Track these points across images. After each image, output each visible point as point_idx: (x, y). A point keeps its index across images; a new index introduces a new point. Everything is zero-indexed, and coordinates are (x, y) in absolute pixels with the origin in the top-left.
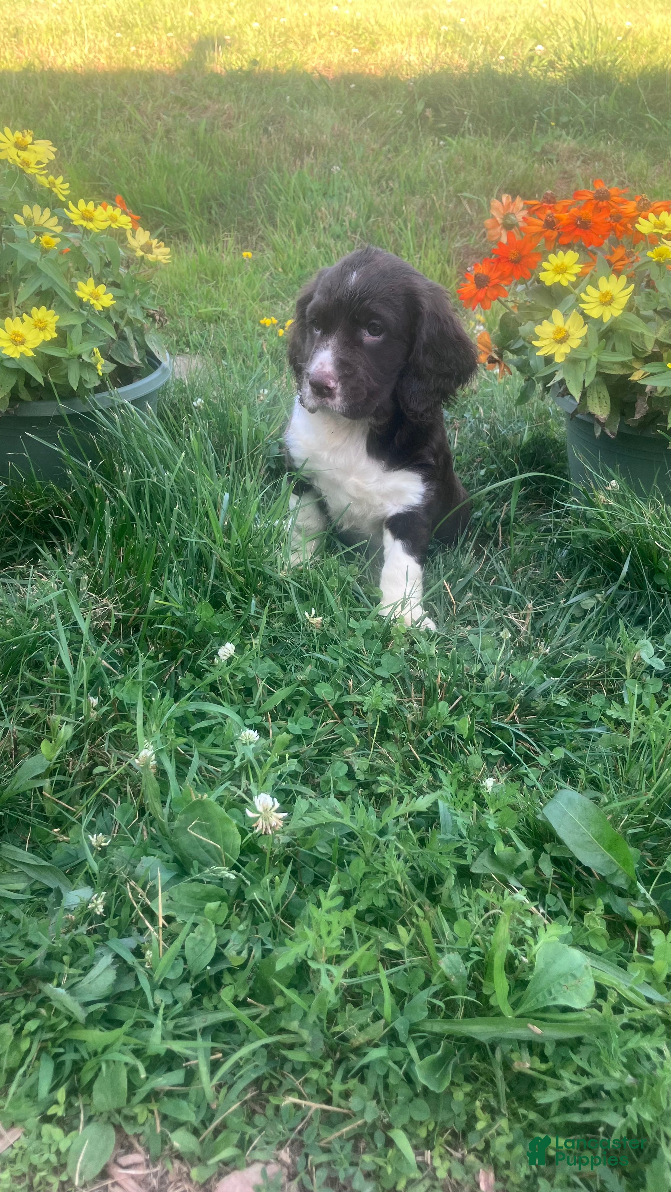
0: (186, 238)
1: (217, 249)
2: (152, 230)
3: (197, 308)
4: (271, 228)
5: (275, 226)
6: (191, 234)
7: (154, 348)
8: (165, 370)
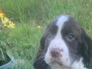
0: (19, 22)
1: (29, 25)
2: (9, 18)
3: (23, 44)
4: (47, 19)
5: (48, 18)
6: (21, 21)
7: (9, 55)
8: (12, 62)
